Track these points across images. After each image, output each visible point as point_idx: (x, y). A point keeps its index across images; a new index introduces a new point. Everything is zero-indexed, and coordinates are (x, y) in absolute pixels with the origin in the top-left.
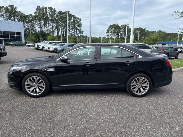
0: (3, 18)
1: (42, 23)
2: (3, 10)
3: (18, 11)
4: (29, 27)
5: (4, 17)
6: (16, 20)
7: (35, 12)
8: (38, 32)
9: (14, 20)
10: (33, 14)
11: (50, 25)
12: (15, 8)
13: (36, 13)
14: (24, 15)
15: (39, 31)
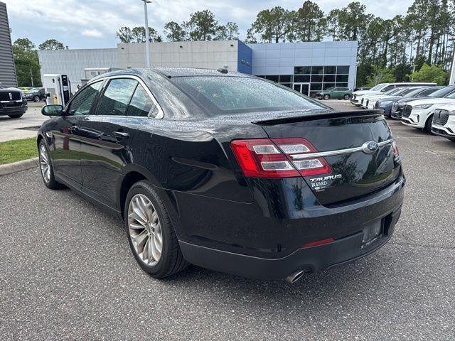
0: (334, 36)
1: (425, 34)
2: (335, 20)
3: (366, 14)
4: (386, 50)
5: (336, 34)
6: (359, 37)
7: (409, 8)
8: (409, 60)
9: (354, 38)
10: (404, 15)
11: (450, 37)
12: (361, 9)
13: (412, 9)
14: (381, 20)
15: (411, 60)
